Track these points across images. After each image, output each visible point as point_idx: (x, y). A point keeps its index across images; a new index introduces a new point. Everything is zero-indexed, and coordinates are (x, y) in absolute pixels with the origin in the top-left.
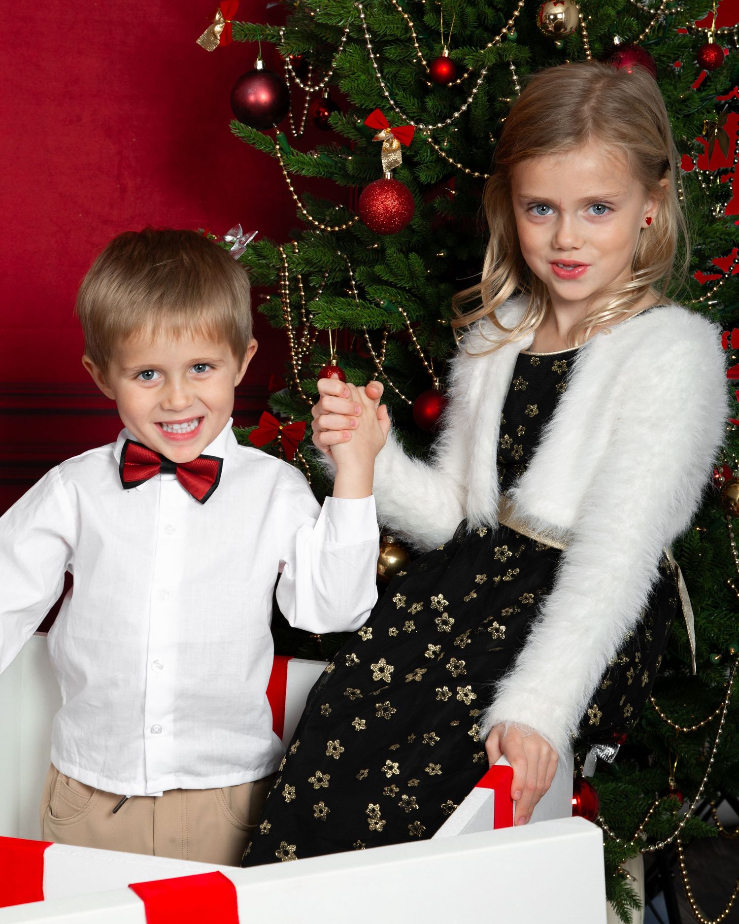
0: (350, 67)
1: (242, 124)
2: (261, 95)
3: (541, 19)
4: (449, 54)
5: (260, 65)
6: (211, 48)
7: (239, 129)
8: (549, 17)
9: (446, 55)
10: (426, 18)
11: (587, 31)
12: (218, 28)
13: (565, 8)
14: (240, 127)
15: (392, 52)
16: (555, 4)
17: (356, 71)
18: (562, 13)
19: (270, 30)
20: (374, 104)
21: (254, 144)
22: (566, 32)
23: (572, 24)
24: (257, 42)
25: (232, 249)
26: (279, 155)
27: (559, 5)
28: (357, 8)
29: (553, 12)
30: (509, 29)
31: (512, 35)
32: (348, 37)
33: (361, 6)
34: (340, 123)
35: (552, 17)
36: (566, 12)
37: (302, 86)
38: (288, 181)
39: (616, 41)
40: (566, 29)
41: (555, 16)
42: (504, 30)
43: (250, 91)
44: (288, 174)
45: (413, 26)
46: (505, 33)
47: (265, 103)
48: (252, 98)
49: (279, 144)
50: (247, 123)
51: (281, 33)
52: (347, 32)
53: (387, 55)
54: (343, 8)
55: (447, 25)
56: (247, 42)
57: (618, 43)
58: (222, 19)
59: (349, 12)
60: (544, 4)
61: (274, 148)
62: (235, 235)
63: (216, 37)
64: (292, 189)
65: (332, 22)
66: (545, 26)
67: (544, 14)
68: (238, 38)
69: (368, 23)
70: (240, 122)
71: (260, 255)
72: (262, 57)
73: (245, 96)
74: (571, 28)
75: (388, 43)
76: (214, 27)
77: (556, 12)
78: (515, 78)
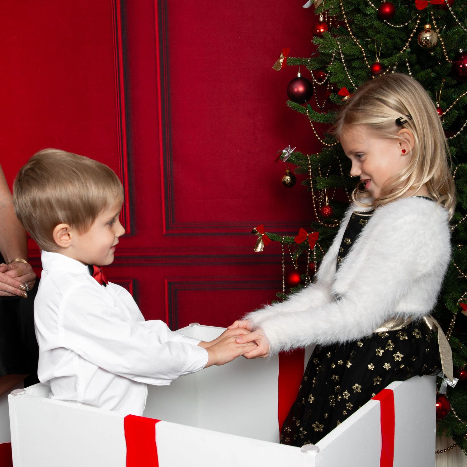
0: (335, 71)
1: (292, 102)
2: (300, 89)
3: (419, 40)
4: (379, 61)
5: (299, 75)
6: (278, 70)
7: (290, 104)
8: (423, 39)
9: (378, 62)
10: (369, 46)
11: (445, 46)
12: (281, 61)
13: (430, 34)
14: (291, 104)
15: (355, 64)
16: (426, 32)
17: (338, 72)
18: (429, 36)
19: (304, 60)
20: (349, 88)
21: (296, 110)
22: (432, 45)
23: (435, 41)
24: (298, 65)
25: (285, 156)
26: (308, 114)
27: (428, 32)
28: (337, 44)
29: (425, 36)
30: (406, 47)
31: (408, 50)
32: (334, 58)
33: (339, 43)
34: (335, 98)
35: (424, 38)
36: (431, 36)
37: (317, 83)
38: (312, 125)
39: (461, 51)
40: (432, 44)
41: (426, 38)
42: (404, 48)
43: (294, 86)
44: (312, 122)
45: (364, 51)
46: (404, 49)
47: (301, 91)
48: (296, 90)
49: (308, 110)
50: (294, 101)
51: (309, 61)
52: (334, 56)
53: (353, 65)
54: (331, 44)
55: (378, 48)
56: (294, 66)
57: (461, 52)
58: (283, 57)
59: (334, 46)
60: (421, 33)
61: (306, 111)
62: (287, 150)
63: (280, 64)
64: (313, 129)
65: (327, 51)
66: (422, 43)
67: (421, 38)
68: (289, 63)
69: (342, 51)
70: (291, 101)
71: (298, 158)
72: (300, 72)
73: (293, 89)
74: (434, 43)
75: (353, 60)
76: (279, 60)
77: (426, 36)
78: (409, 69)
